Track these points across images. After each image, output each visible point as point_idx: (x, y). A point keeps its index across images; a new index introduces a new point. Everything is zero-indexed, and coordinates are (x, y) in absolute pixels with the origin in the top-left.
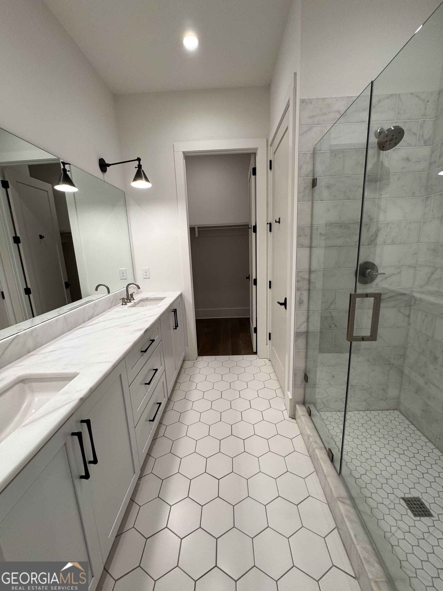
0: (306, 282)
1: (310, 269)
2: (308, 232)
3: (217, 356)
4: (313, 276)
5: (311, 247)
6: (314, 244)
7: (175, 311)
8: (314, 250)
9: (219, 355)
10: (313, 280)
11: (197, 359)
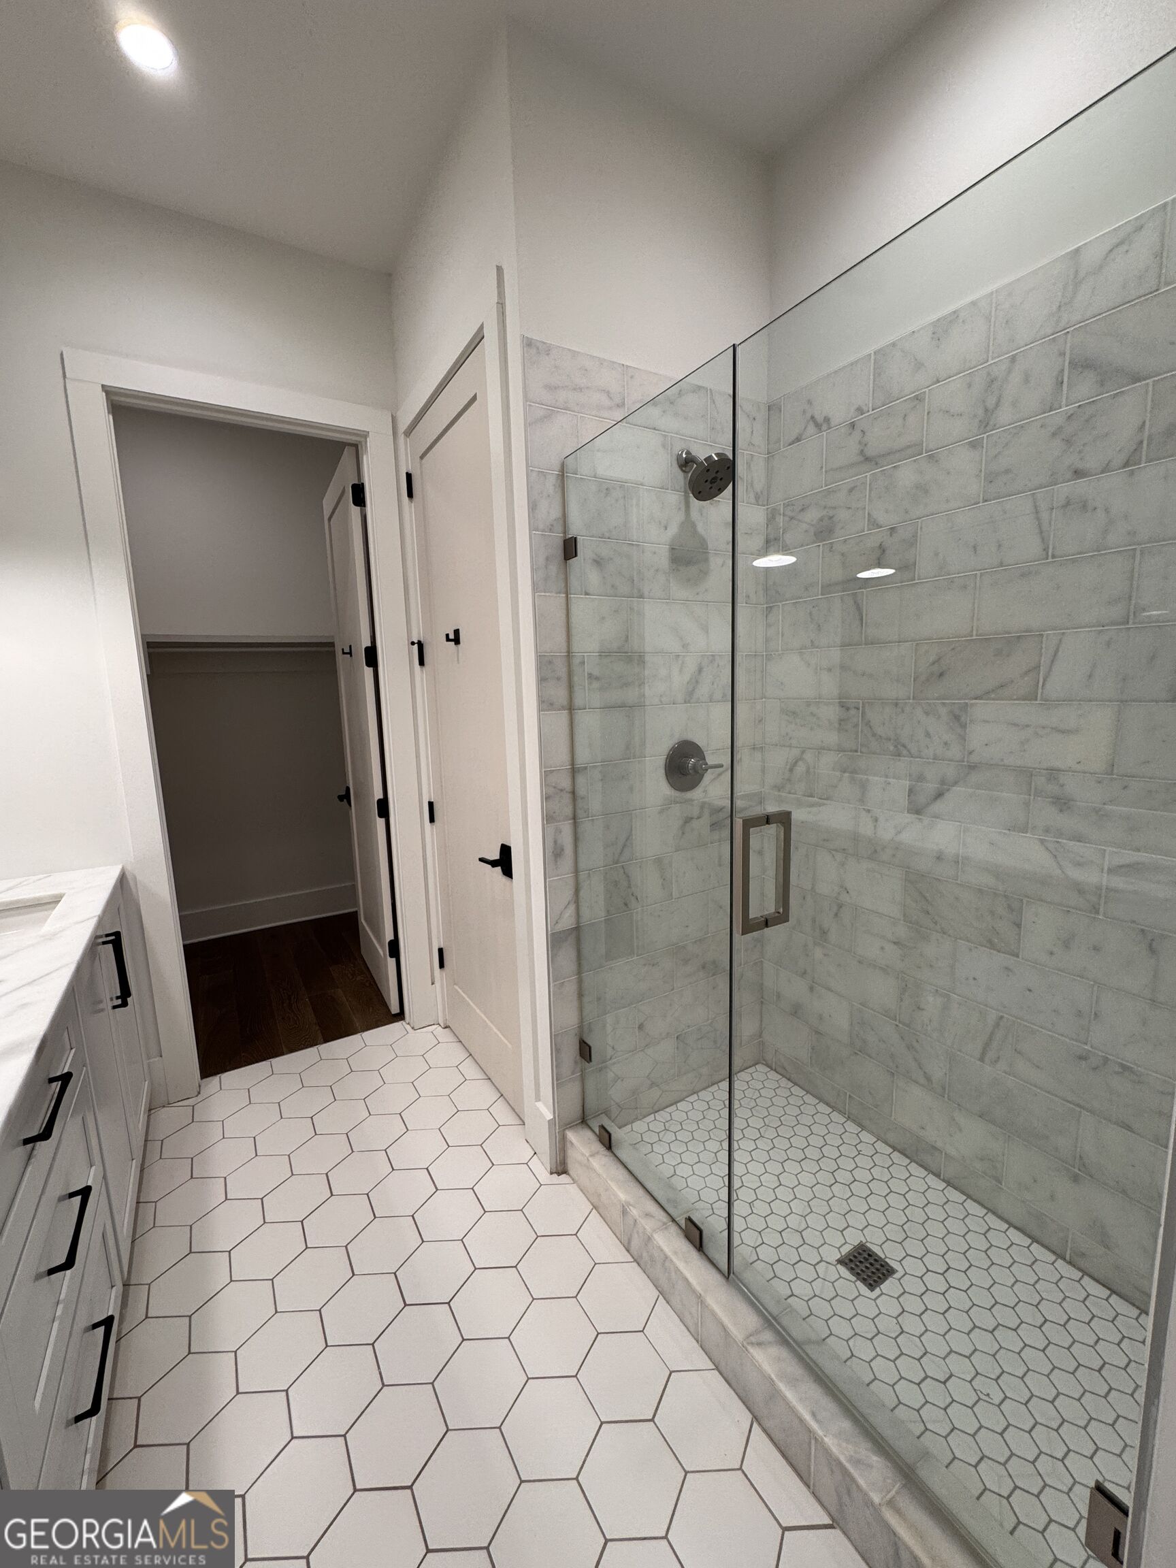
0: (567, 798)
1: (573, 764)
2: (562, 671)
3: (275, 1061)
4: (581, 780)
5: (571, 708)
6: (578, 701)
7: (116, 941)
8: (580, 716)
9: (282, 1054)
10: (581, 791)
11: (199, 1093)
